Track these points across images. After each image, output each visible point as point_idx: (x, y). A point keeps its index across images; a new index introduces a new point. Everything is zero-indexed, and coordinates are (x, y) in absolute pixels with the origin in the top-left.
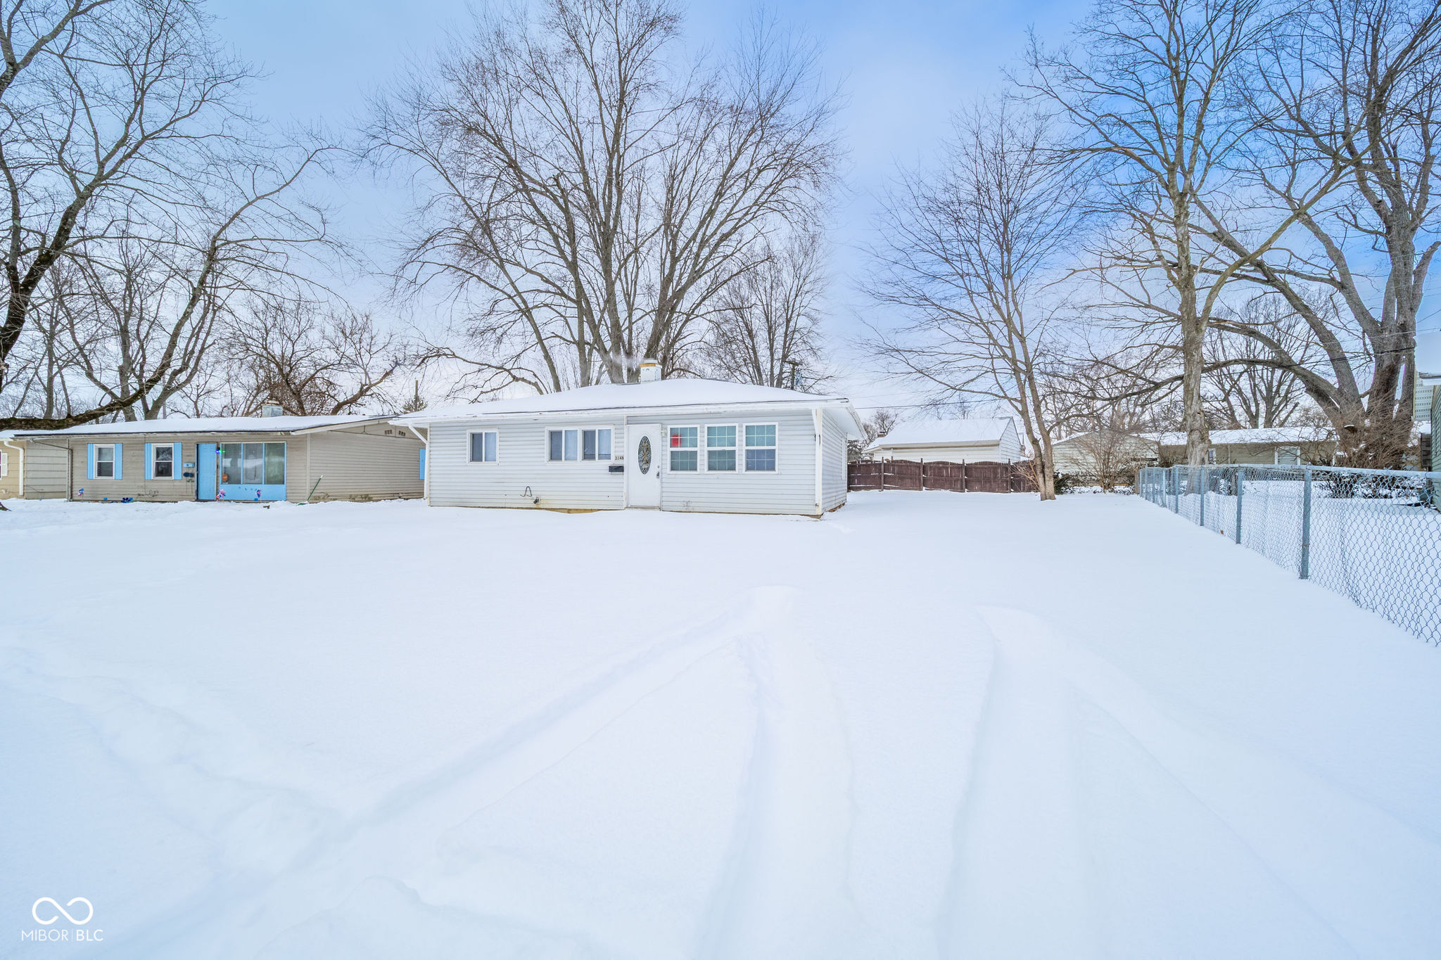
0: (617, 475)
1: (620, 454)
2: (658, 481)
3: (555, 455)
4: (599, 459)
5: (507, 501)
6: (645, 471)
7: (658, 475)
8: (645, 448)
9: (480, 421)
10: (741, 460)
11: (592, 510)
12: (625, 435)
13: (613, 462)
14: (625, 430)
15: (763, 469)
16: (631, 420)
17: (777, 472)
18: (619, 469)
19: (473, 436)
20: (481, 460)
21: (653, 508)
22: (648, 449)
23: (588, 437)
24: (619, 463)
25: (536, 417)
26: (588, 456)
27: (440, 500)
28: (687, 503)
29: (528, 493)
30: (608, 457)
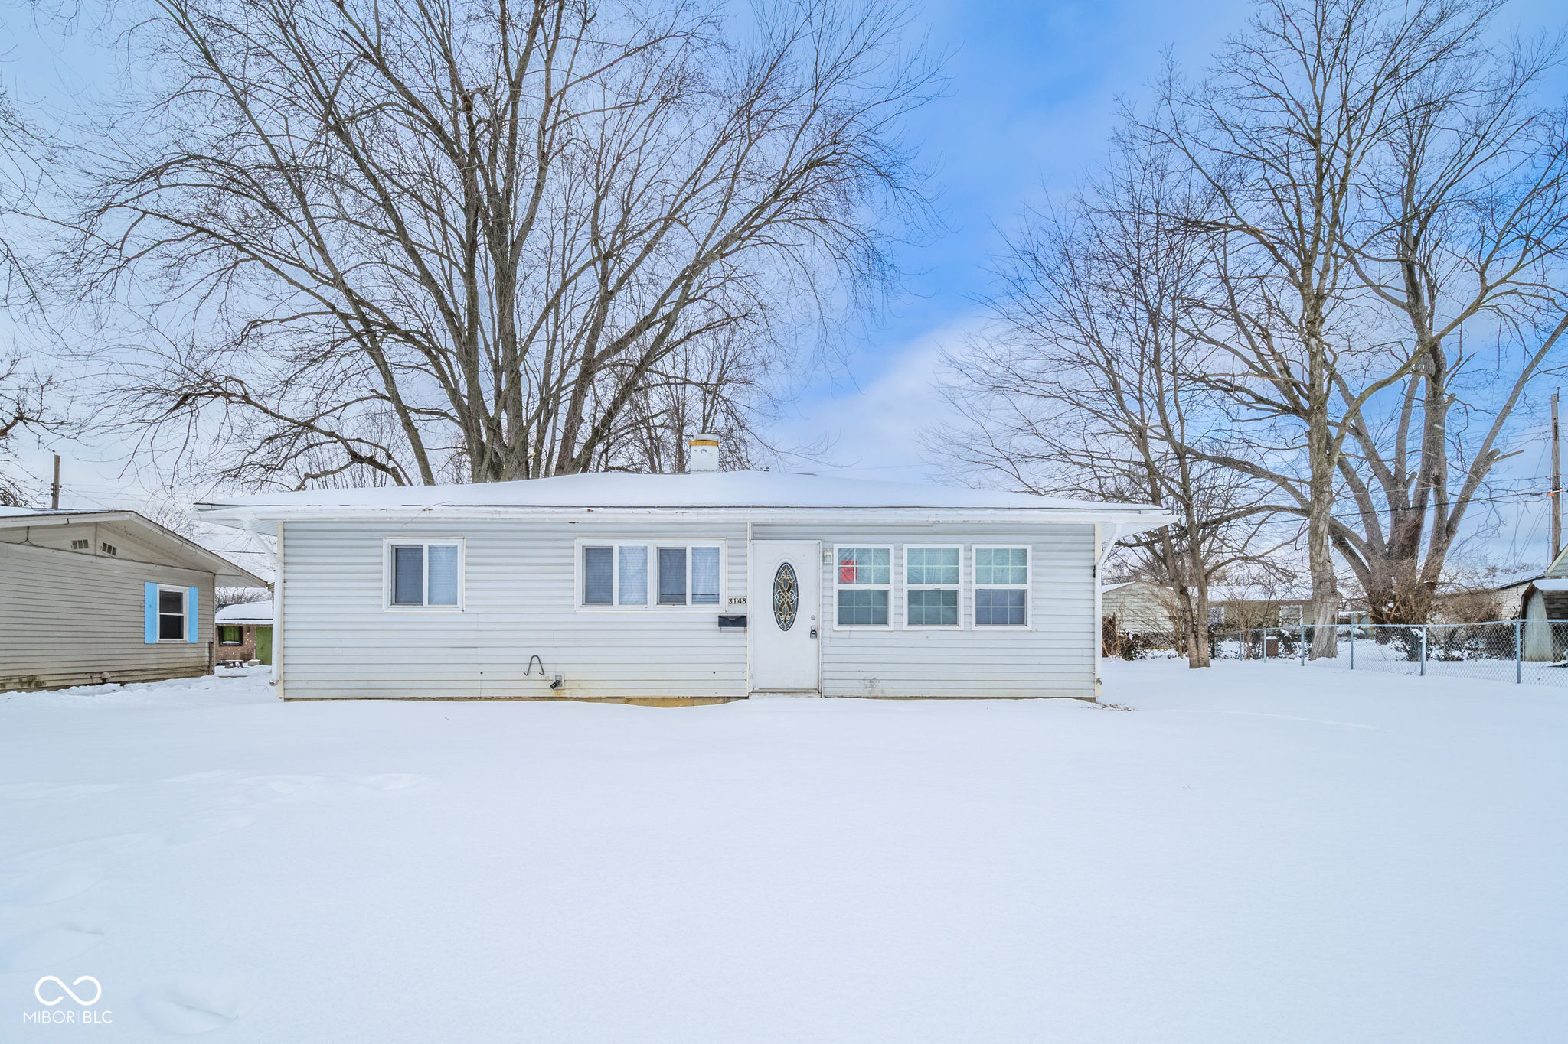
0: (733, 633)
1: (740, 594)
2: (812, 643)
3: (597, 591)
4: (694, 601)
5: (484, 685)
6: (786, 624)
7: (814, 632)
8: (786, 585)
9: (436, 521)
10: (967, 607)
11: (728, 699)
12: (749, 560)
13: (724, 608)
14: (749, 551)
15: (1004, 623)
16: (762, 532)
17: (1030, 627)
18: (740, 621)
19: (397, 551)
20: (420, 602)
21: (806, 692)
22: (792, 587)
23: (672, 561)
24: (737, 610)
25: (572, 517)
26: (672, 594)
27: (312, 685)
28: (871, 681)
29: (536, 668)
30: (713, 598)
